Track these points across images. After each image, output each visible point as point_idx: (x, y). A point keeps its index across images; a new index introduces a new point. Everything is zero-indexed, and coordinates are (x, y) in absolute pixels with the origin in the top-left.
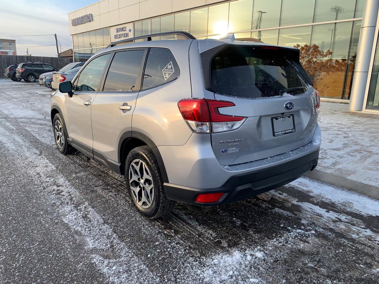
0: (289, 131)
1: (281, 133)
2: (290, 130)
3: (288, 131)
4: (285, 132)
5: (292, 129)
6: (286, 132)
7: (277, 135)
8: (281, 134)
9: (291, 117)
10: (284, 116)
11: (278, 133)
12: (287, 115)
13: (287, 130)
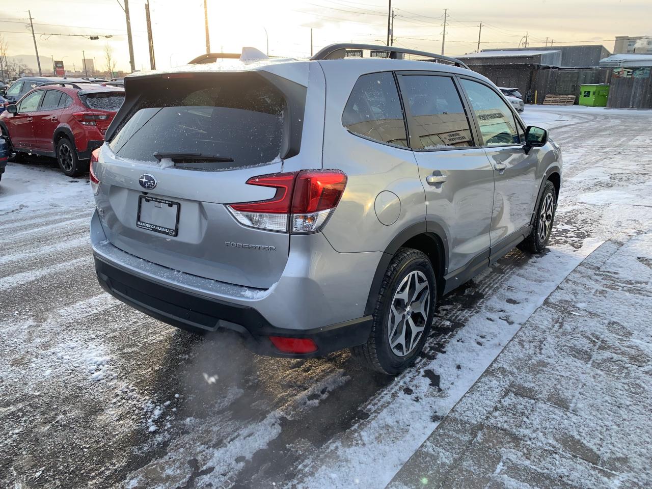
0: (163, 230)
1: (148, 225)
2: (165, 228)
3: (161, 229)
4: (155, 227)
5: (170, 230)
6: (158, 228)
7: (141, 226)
8: (149, 227)
9: (175, 207)
10: (158, 200)
11: (144, 224)
12: (166, 201)
13: (160, 227)
